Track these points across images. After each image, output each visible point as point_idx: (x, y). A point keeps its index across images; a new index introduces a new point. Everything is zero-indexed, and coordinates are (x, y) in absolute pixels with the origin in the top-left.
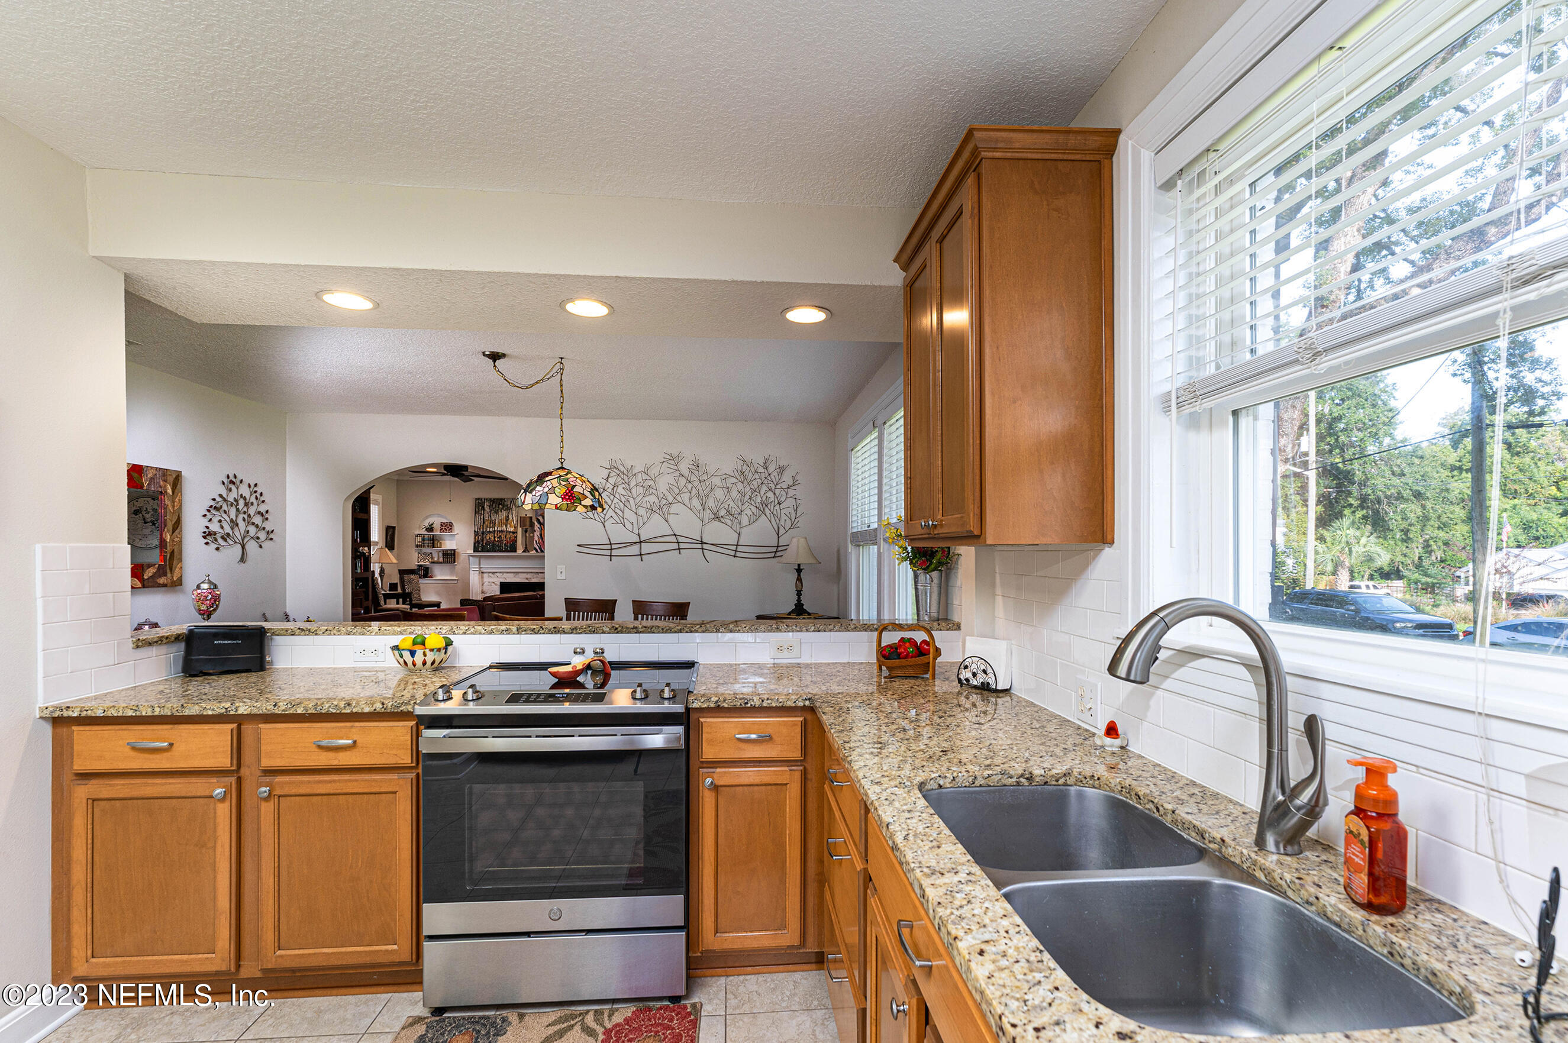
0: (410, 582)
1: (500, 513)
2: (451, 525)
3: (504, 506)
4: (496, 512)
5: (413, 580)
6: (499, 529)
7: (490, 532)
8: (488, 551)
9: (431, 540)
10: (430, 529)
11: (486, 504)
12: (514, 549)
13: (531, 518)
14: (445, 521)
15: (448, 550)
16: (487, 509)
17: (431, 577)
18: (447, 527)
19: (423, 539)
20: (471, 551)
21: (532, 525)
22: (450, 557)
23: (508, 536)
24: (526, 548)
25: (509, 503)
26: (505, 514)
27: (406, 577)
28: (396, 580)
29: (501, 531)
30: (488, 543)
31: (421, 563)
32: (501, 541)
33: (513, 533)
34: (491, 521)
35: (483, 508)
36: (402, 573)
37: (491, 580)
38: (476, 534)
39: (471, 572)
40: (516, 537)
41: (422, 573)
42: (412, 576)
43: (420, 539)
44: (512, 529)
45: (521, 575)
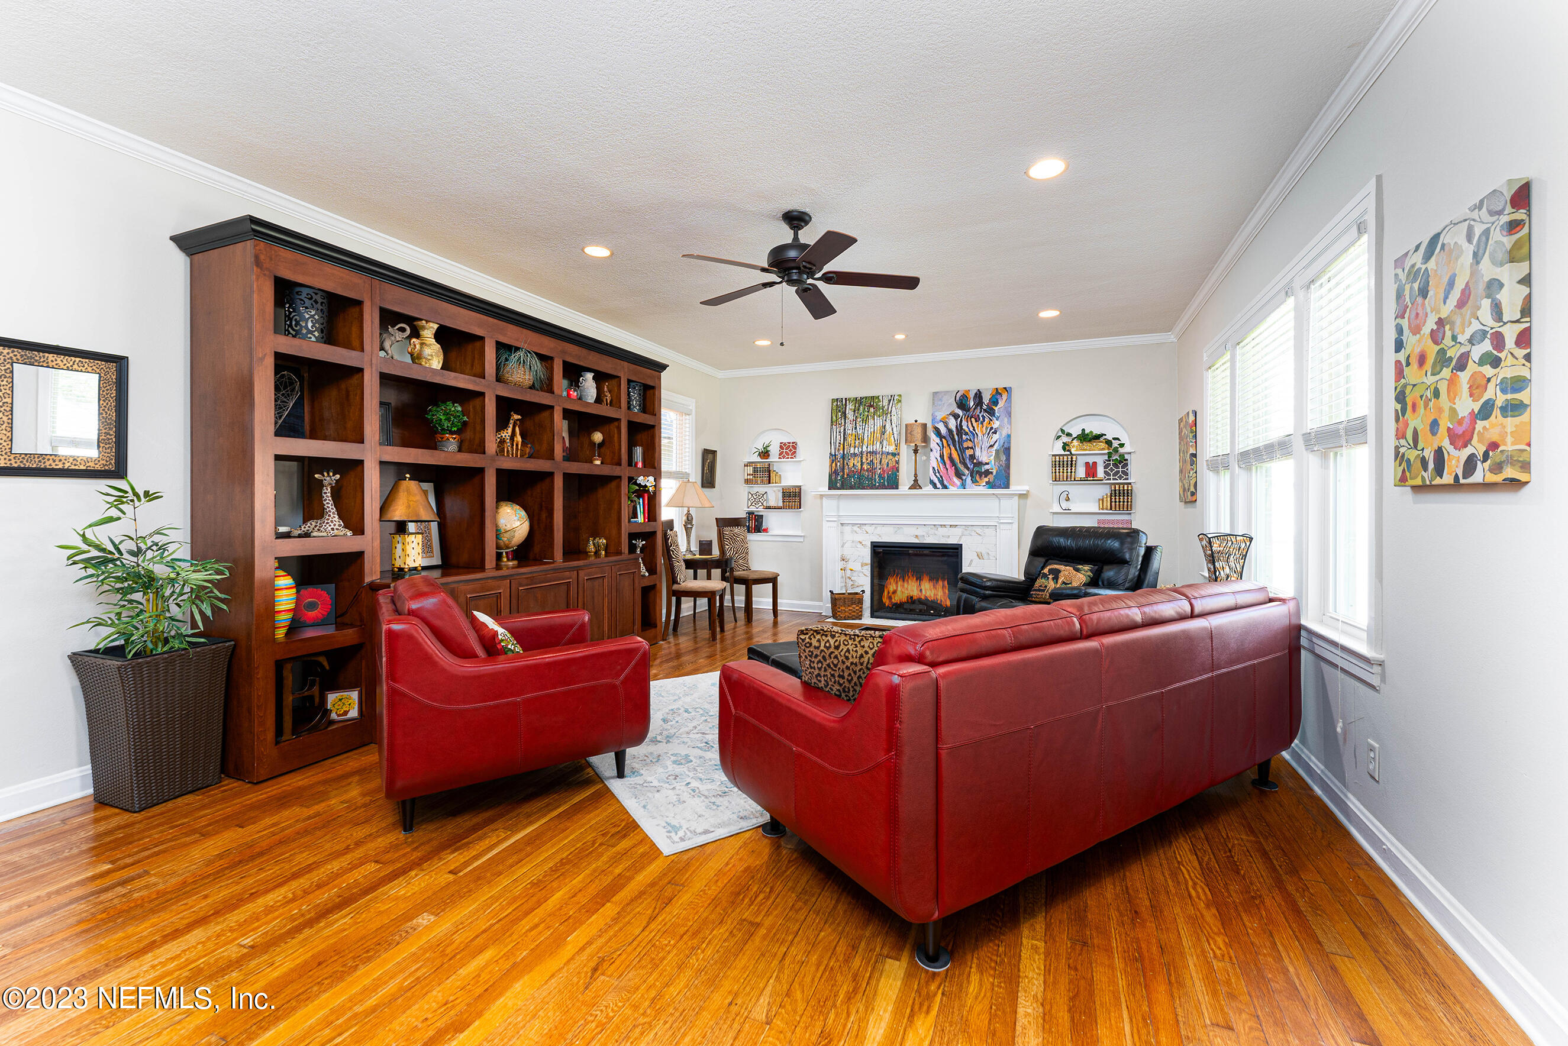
0: (734, 538)
1: (871, 421)
2: (794, 446)
3: (876, 409)
4: (865, 421)
5: (738, 535)
6: (870, 449)
7: (855, 455)
8: (852, 488)
9: (763, 473)
10: (765, 454)
11: (850, 407)
12: (892, 483)
13: (925, 426)
14: (785, 441)
15: (789, 487)
16: (850, 415)
17: (766, 530)
18: (789, 450)
19: (755, 470)
20: (824, 488)
21: (926, 439)
22: (793, 498)
23: (885, 461)
24: (916, 481)
25: (885, 403)
26: (879, 422)
27: (727, 531)
28: (712, 535)
29: (873, 453)
30: (851, 474)
31: (752, 509)
32: (872, 470)
33: (894, 455)
34: (857, 437)
35: (844, 414)
36: (723, 523)
37: (858, 538)
38: (833, 457)
39: (825, 525)
40: (897, 462)
41: (752, 524)
42: (736, 530)
43: (750, 470)
44: (891, 449)
45: (906, 530)
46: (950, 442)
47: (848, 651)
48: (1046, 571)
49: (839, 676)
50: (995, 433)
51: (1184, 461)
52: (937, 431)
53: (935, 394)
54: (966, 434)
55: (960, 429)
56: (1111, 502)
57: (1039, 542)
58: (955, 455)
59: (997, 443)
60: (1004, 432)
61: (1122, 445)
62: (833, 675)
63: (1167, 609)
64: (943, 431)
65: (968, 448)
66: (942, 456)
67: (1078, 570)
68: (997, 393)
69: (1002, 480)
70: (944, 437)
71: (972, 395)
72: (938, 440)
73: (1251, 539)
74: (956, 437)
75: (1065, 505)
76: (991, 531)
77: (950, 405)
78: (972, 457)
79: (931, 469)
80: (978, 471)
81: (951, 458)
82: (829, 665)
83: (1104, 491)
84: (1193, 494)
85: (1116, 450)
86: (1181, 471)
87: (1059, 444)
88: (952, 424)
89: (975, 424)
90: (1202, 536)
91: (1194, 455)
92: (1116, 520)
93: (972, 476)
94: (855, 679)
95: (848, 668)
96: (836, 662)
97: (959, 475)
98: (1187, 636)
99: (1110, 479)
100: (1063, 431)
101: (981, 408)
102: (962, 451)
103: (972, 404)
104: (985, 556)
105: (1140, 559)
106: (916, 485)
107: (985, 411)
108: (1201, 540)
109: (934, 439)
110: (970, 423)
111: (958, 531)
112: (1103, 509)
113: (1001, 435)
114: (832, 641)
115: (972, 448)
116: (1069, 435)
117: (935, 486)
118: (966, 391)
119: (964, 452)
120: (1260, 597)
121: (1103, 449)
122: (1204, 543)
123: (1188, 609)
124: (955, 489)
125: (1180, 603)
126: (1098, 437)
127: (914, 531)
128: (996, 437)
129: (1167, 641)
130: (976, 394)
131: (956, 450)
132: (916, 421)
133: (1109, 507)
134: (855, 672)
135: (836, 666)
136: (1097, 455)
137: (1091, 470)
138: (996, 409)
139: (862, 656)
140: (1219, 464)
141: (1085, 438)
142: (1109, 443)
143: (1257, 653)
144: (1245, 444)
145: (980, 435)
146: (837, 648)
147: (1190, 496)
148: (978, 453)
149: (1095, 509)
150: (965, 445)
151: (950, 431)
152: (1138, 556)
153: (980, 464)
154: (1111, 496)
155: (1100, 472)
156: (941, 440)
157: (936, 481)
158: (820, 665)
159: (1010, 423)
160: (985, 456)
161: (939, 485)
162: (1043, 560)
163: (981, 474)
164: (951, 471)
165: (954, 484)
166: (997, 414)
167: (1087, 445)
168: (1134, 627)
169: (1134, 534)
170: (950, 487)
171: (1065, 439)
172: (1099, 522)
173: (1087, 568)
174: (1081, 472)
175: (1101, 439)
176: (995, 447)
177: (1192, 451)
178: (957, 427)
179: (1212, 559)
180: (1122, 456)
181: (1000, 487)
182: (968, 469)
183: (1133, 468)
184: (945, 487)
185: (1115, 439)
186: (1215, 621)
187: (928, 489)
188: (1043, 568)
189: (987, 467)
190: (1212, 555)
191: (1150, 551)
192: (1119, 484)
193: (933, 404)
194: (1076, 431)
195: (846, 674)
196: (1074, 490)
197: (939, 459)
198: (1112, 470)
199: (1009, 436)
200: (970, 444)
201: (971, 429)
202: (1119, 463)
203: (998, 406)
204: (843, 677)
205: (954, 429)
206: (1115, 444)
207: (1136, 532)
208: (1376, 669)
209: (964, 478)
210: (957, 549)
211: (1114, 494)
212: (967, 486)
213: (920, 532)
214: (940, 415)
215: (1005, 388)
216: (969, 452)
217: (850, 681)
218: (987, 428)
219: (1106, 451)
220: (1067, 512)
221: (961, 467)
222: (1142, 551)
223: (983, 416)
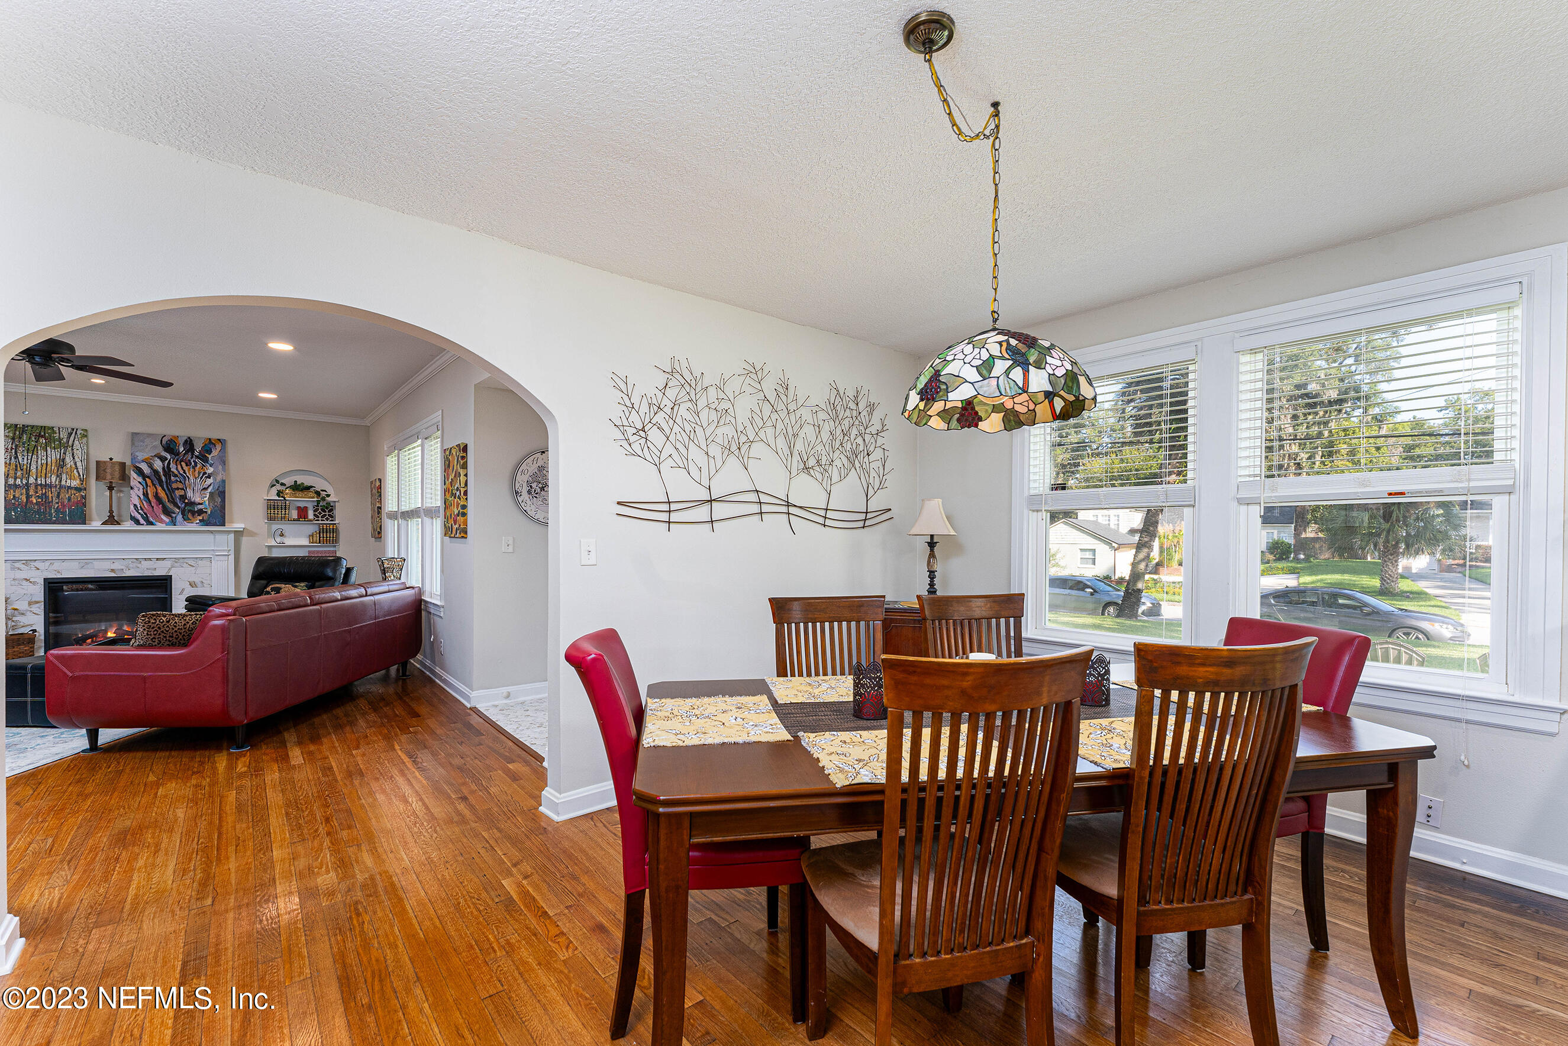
12: (77, 518)
13: (123, 465)
21: (124, 478)
23: (65, 495)
24: (111, 517)
25: (64, 435)
33: (78, 489)
40: (84, 497)
44: (74, 483)
45: (99, 565)
46: (156, 482)
47: (176, 622)
48: (269, 589)
49: (170, 637)
50: (209, 477)
51: (374, 511)
52: (140, 472)
53: (134, 435)
54: (176, 476)
55: (167, 472)
56: (320, 537)
57: (261, 569)
58: (162, 494)
59: (211, 487)
60: (219, 478)
61: (328, 496)
62: (165, 637)
63: (353, 593)
64: (146, 470)
65: (178, 489)
66: (146, 495)
67: (296, 587)
68: (209, 445)
69: (217, 517)
70: (148, 477)
71: (181, 441)
72: (140, 479)
73: (405, 560)
74: (163, 478)
75: (279, 539)
76: (206, 563)
77: (155, 447)
78: (183, 497)
79: (132, 507)
80: (190, 510)
81: (157, 496)
82: (163, 632)
83: (311, 529)
84: (379, 533)
85: (323, 499)
86: (372, 517)
87: (274, 490)
88: (158, 465)
89: (185, 468)
90: (379, 559)
91: (380, 508)
92: (323, 550)
93: (183, 514)
94: (181, 637)
95: (176, 631)
96: (167, 629)
97: (167, 512)
98: (362, 603)
99: (319, 520)
100: (277, 481)
101: (193, 454)
102: (170, 492)
103: (182, 449)
104: (199, 585)
105: (342, 576)
106: (111, 520)
107: (197, 457)
108: (378, 561)
109: (135, 478)
110: (179, 467)
111: (168, 564)
112: (313, 543)
113: (215, 479)
114: (164, 619)
115: (183, 489)
116: (282, 484)
117: (137, 522)
118: (174, 437)
119: (174, 492)
120: (402, 586)
121: (313, 497)
122: (380, 563)
123: (364, 593)
124: (164, 525)
125: (360, 590)
126: (308, 488)
127: (108, 565)
128: (210, 481)
129: (353, 606)
130: (186, 441)
131: (163, 489)
132: (111, 459)
133: (318, 541)
134: (181, 633)
135: (167, 631)
136: (307, 501)
137: (302, 513)
138: (210, 457)
139: (185, 625)
140: (393, 516)
141: (297, 488)
142: (318, 493)
143: (398, 611)
144: (405, 508)
145: (191, 478)
146: (168, 622)
147: (378, 533)
148: (190, 494)
149: (305, 542)
150: (174, 486)
151: (156, 472)
152: (341, 574)
153: (193, 504)
154: (320, 533)
155: (311, 515)
156: (144, 479)
157: (139, 517)
158: (155, 632)
159: (224, 470)
160: (198, 496)
161: (142, 521)
162: (264, 582)
163: (193, 513)
164: (158, 509)
165: (162, 521)
166: (210, 461)
167: (298, 493)
168: (337, 600)
169: (338, 560)
170: (158, 523)
171: (279, 487)
172: (309, 552)
173: (302, 584)
174: (294, 514)
175: (312, 489)
176: (209, 490)
177: (378, 505)
178: (163, 468)
179: (384, 572)
180: (328, 503)
181: (215, 525)
182: (179, 508)
183: (337, 512)
184: (152, 524)
185: (322, 490)
186: (377, 597)
187: (128, 525)
188: (266, 587)
189: (200, 507)
190: (384, 570)
191: (349, 571)
192: (326, 524)
193: (133, 444)
194: (289, 481)
195: (174, 635)
196: (286, 527)
197: (142, 497)
198: (320, 513)
199: (224, 481)
200: (180, 486)
201: (182, 472)
202: (326, 509)
203: (212, 455)
204: (172, 637)
205: (160, 470)
206: (323, 494)
207: (339, 559)
208: (442, 609)
209: (174, 515)
210: (166, 580)
211: (322, 531)
212: (177, 523)
213: (117, 566)
214: (141, 456)
215: (219, 440)
216: (178, 493)
217: (177, 639)
218: (199, 473)
219: (316, 499)
220: (282, 546)
221: (170, 506)
222: (343, 571)
223: (194, 461)
